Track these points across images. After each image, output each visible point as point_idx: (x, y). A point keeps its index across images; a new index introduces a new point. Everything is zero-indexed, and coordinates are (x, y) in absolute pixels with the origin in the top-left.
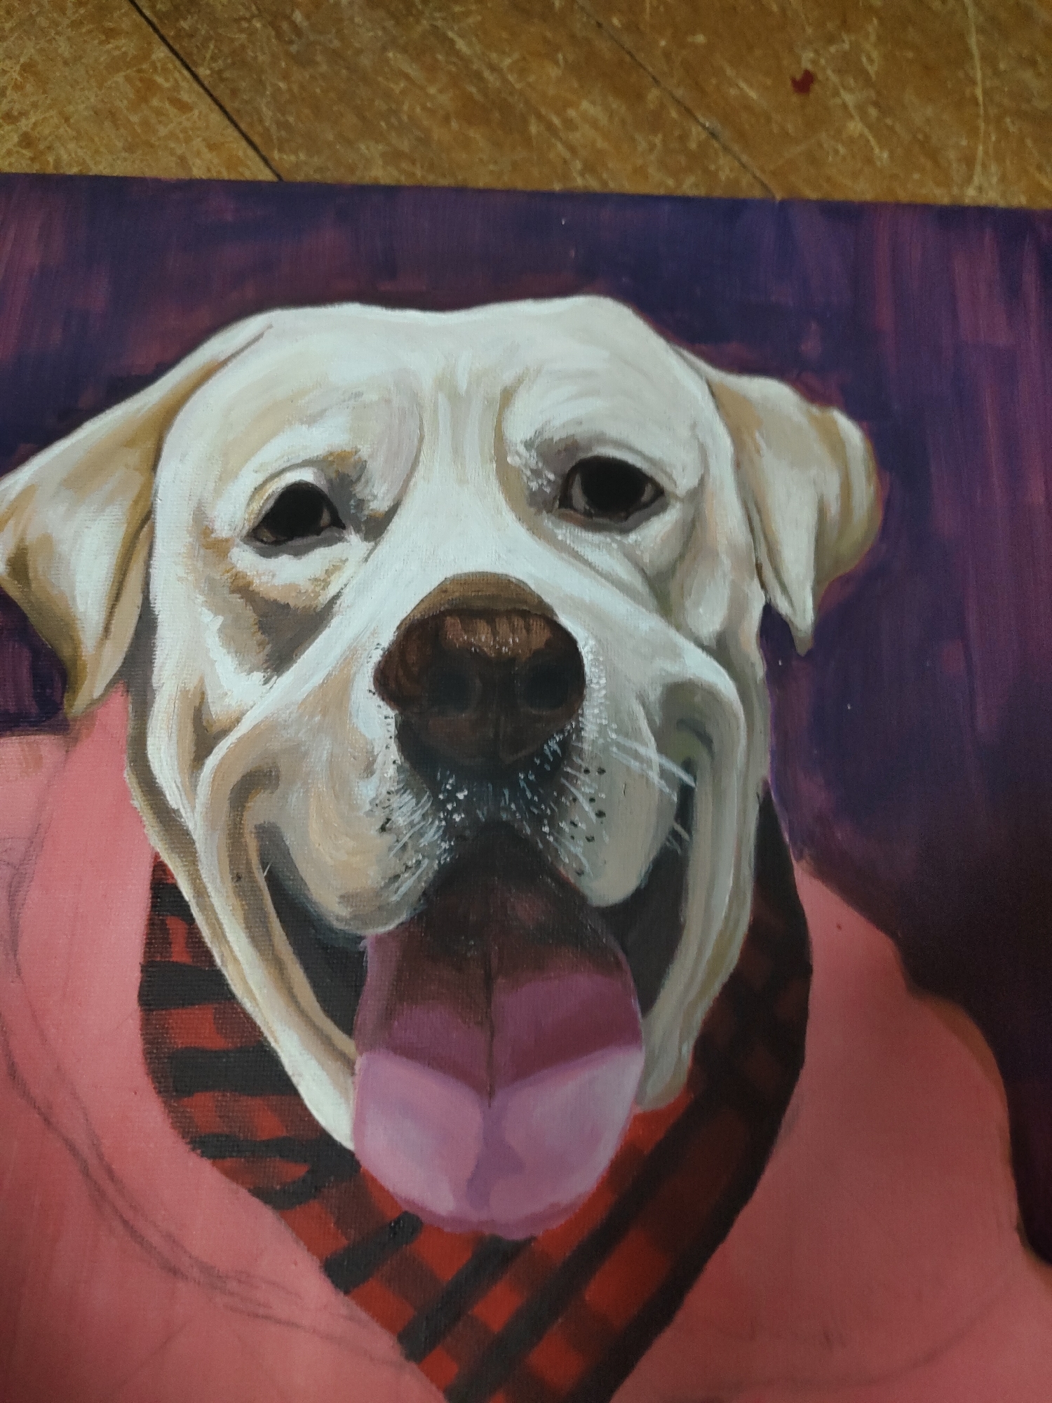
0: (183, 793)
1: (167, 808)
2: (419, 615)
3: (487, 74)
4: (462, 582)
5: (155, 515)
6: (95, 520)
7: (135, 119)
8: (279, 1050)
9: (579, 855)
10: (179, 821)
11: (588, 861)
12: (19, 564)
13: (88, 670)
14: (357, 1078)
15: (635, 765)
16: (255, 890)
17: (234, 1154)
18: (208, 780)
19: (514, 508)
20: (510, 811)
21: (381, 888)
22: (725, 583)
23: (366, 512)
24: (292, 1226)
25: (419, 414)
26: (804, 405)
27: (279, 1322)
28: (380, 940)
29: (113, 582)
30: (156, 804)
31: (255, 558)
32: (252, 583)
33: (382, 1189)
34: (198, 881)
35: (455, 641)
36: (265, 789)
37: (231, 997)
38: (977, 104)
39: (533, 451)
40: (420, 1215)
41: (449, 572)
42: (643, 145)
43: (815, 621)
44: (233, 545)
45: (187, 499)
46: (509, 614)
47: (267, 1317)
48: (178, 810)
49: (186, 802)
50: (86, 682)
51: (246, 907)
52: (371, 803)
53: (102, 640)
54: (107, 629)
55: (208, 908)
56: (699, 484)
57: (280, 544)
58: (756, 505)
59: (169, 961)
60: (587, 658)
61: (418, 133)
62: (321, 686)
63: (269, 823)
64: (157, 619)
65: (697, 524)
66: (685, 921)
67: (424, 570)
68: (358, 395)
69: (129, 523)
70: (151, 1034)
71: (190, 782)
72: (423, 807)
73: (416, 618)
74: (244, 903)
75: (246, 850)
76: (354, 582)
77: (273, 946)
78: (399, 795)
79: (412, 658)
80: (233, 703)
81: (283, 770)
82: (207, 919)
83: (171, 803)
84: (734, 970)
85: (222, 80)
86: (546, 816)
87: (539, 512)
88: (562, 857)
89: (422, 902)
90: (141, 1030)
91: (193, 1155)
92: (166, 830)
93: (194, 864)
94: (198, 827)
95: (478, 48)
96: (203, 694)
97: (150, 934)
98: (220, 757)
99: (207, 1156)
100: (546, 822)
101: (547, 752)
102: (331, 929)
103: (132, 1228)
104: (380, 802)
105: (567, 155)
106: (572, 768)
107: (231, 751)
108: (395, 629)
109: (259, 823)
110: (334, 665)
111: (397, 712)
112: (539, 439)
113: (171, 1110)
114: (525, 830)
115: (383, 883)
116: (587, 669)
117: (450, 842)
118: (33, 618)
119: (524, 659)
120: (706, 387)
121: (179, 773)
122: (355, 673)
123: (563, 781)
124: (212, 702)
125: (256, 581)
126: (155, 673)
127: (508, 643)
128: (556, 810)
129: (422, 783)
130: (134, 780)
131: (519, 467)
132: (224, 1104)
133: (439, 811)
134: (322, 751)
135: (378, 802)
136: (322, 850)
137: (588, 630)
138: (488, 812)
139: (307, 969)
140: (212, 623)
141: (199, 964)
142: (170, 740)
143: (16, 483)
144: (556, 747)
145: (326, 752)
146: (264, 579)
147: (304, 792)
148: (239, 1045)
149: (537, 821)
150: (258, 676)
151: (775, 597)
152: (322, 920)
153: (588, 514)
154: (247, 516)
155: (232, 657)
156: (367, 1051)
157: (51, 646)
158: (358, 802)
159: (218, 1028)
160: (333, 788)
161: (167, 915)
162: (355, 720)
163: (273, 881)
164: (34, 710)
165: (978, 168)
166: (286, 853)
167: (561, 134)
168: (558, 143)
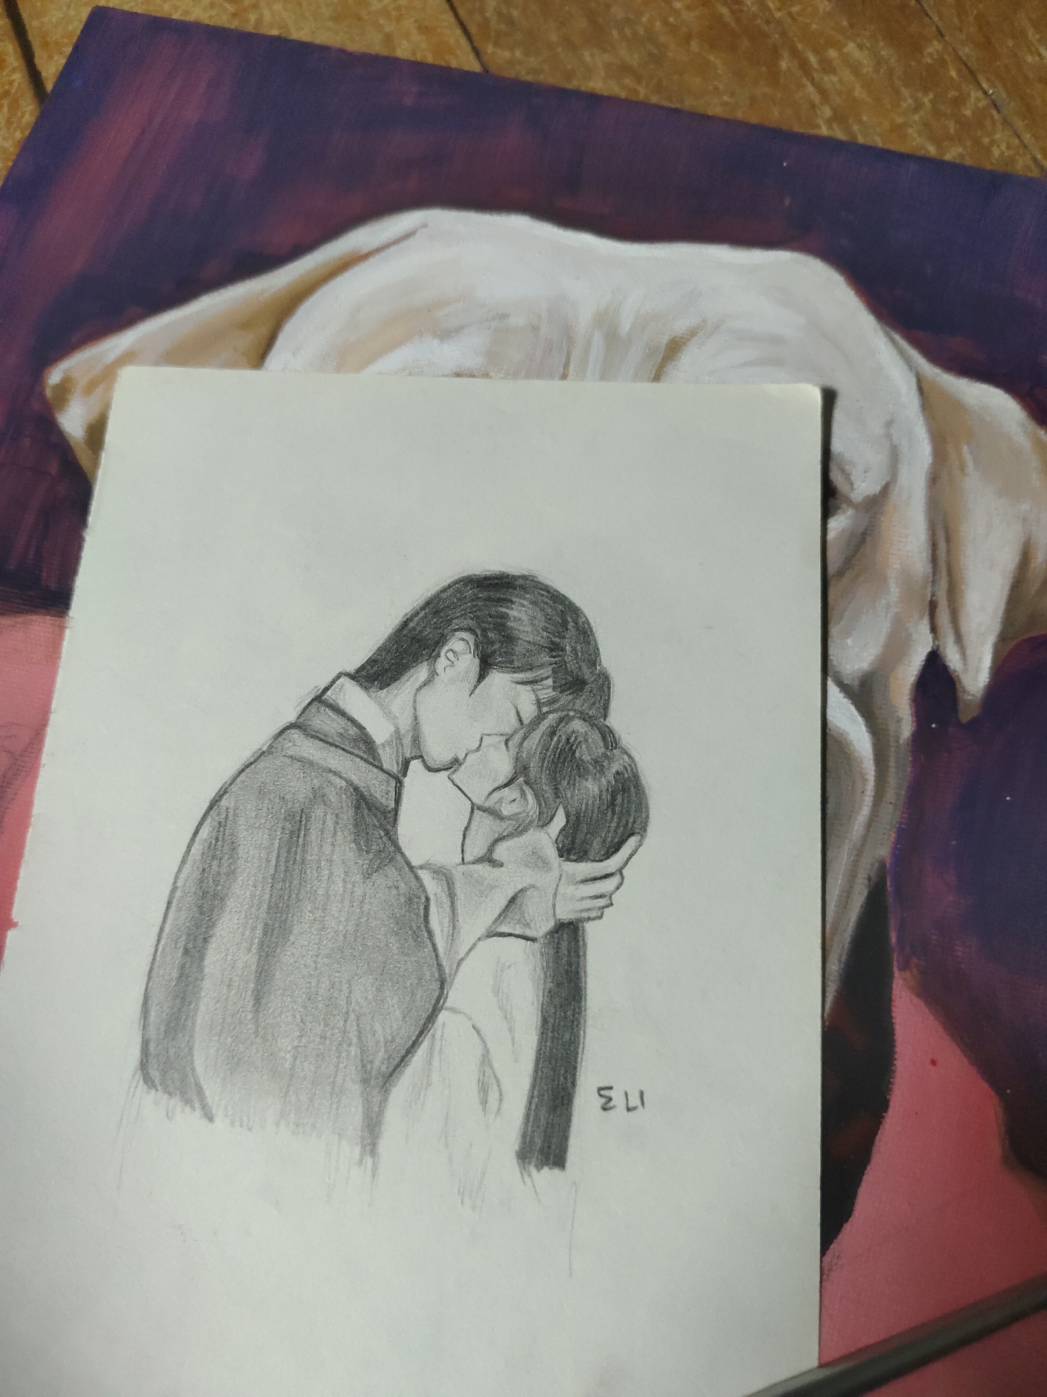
22: (887, 613)
25: (568, 350)
26: (1031, 425)
42: (908, 102)
58: (947, 530)
61: (652, 48)
68: (505, 316)
105: (816, 98)
120: (914, 379)
151: (945, 645)
167: (815, 75)
168: (809, 84)
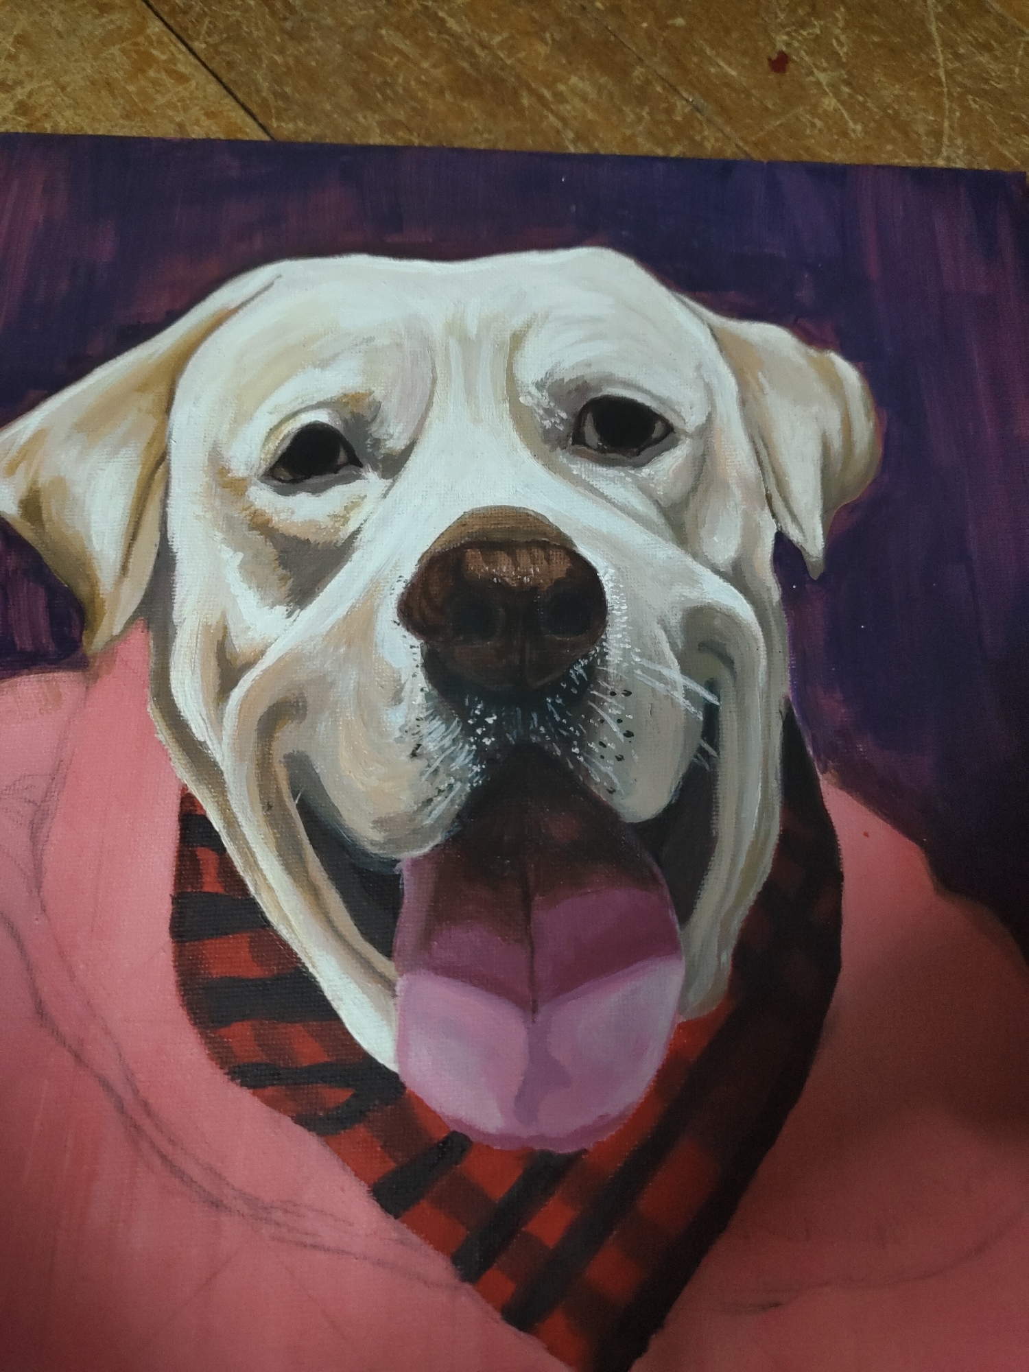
0: (209, 725)
1: (194, 740)
2: (440, 548)
3: (478, 50)
4: (482, 515)
5: (169, 456)
6: (109, 462)
7: (131, 88)
8: (317, 975)
9: (609, 772)
11: (619, 779)
12: (32, 505)
13: (106, 608)
14: (399, 1000)
15: (659, 686)
16: (286, 817)
17: (275, 1082)
18: (234, 712)
19: (529, 445)
20: (540, 732)
21: (414, 812)
22: (737, 511)
23: (383, 451)
24: (338, 1152)
25: (431, 357)
26: (803, 347)
27: (328, 1250)
28: (415, 863)
29: (130, 521)
30: (181, 737)
31: (272, 496)
32: (272, 520)
33: (428, 1109)
34: (228, 811)
35: (477, 572)
36: (292, 719)
37: (266, 924)
38: (940, 83)
39: (545, 391)
40: (467, 1133)
41: (468, 508)
42: (631, 117)
43: (826, 545)
44: (251, 484)
45: (202, 440)
46: (529, 545)
47: (314, 1247)
48: (205, 742)
49: (211, 734)
50: (105, 619)
51: (278, 835)
52: (400, 729)
53: (120, 578)
54: (124, 568)
55: (238, 837)
56: (706, 420)
57: (298, 483)
58: (762, 438)
59: (200, 892)
60: (608, 586)
61: (414, 104)
62: (345, 618)
63: (298, 752)
64: (175, 556)
65: (706, 457)
67: (443, 505)
68: (371, 339)
69: (143, 464)
70: (184, 966)
71: (216, 714)
72: (452, 732)
73: (437, 551)
74: (275, 831)
75: (276, 779)
76: (374, 517)
77: (307, 872)
78: (428, 722)
79: (435, 590)
80: (257, 636)
81: (310, 700)
82: (238, 849)
83: (196, 735)
84: (768, 878)
85: (218, 53)
86: (576, 738)
87: (553, 449)
88: (592, 775)
89: (456, 824)
90: (174, 961)
91: (232, 1085)
92: (193, 762)
93: (223, 794)
94: (226, 758)
95: (468, 27)
96: (225, 628)
97: (180, 865)
98: (245, 690)
99: (246, 1086)
100: (575, 743)
101: (573, 676)
102: (366, 854)
103: (172, 1162)
104: (410, 729)
105: (559, 125)
106: (597, 691)
107: (257, 683)
108: (416, 562)
109: (287, 752)
110: (357, 597)
111: (422, 641)
112: (550, 380)
113: (205, 1042)
114: (556, 751)
115: (415, 808)
116: (610, 597)
117: (481, 765)
118: (48, 559)
119: (545, 588)
120: (708, 330)
121: (205, 705)
122: (379, 605)
123: (592, 704)
124: (236, 636)
125: (275, 519)
126: (176, 607)
127: (531, 574)
128: (585, 731)
129: (451, 709)
130: (158, 714)
131: (531, 406)
132: (262, 1031)
133: (468, 735)
134: (349, 681)
135: (407, 728)
136: (353, 777)
137: (607, 559)
138: (517, 736)
139: (344, 894)
140: (232, 559)
141: (231, 893)
142: (193, 674)
143: (25, 428)
144: (581, 671)
145: (352, 681)
146: (283, 516)
147: (332, 721)
148: (276, 972)
149: (567, 743)
150: (281, 610)
151: (785, 524)
152: (356, 845)
153: (601, 450)
154: (263, 456)
155: (254, 592)
156: (408, 971)
157: (68, 585)
158: (387, 729)
159: (253, 957)
160: (362, 716)
161: (197, 846)
162: (380, 650)
163: (306, 810)
164: (52, 648)
165: (945, 140)
166: (316, 782)
167: (552, 106)
168: (550, 115)
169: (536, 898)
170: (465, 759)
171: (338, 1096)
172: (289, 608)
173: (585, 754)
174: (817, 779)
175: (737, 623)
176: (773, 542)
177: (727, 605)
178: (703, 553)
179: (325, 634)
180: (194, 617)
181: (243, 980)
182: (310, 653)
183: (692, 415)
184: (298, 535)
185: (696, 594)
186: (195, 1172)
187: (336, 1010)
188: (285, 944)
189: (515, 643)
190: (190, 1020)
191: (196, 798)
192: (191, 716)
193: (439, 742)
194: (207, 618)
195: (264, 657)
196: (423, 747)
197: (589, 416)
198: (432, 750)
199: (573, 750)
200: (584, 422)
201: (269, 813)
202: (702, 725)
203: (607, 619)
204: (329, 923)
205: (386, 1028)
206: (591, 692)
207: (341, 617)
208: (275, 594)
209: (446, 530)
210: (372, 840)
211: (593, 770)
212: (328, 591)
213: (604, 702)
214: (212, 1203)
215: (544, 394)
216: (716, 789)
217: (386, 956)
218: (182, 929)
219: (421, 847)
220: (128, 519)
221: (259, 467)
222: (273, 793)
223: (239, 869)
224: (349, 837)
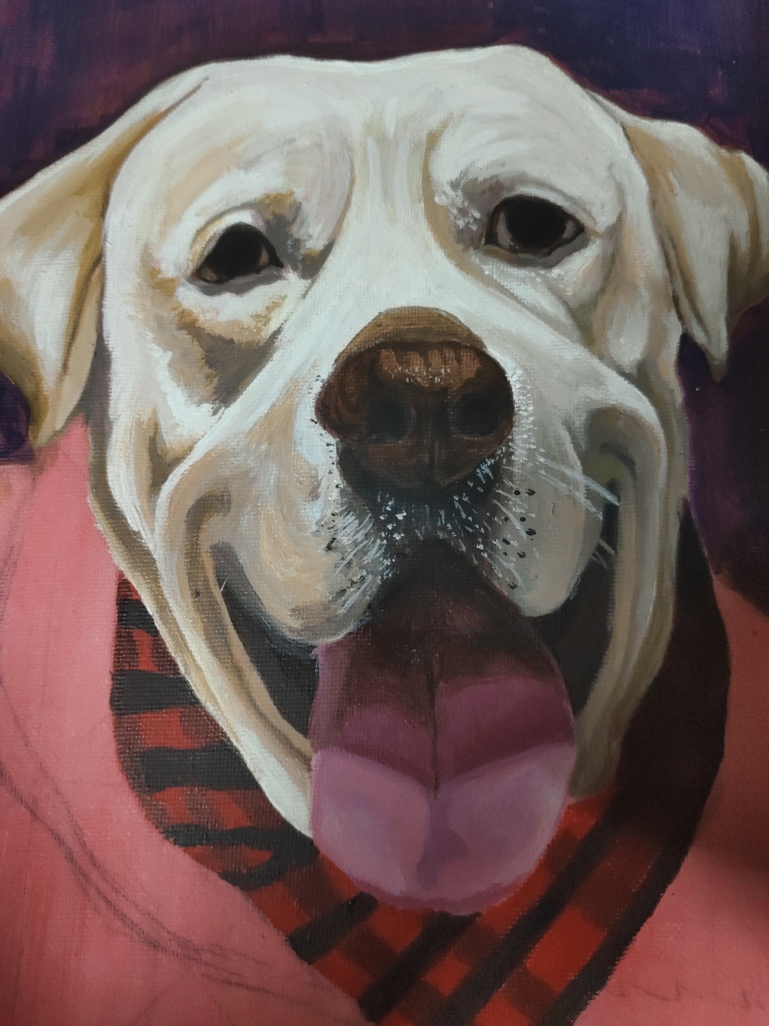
0: (142, 517)
1: (128, 530)
2: (356, 348)
4: (396, 316)
5: (105, 258)
6: (51, 264)
8: (240, 749)
9: (511, 568)
10: (139, 542)
11: (521, 576)
13: (49, 404)
14: (314, 774)
16: (213, 604)
17: (204, 842)
18: (165, 504)
19: (443, 245)
20: (445, 529)
21: (329, 602)
22: (643, 314)
23: (302, 252)
24: (259, 906)
25: (350, 157)
26: (714, 147)
27: (250, 988)
28: (330, 649)
29: (70, 321)
30: (118, 527)
31: (199, 296)
32: (198, 320)
33: (339, 871)
34: (160, 596)
35: (390, 372)
36: (218, 512)
37: (195, 702)
39: (459, 191)
41: (383, 309)
44: (179, 285)
45: (134, 243)
46: (441, 346)
47: (238, 985)
48: (139, 532)
49: (145, 524)
50: (49, 415)
51: (206, 620)
52: (317, 524)
53: (61, 376)
54: (65, 366)
55: (170, 621)
56: (617, 221)
57: (222, 283)
58: (672, 239)
59: (136, 670)
60: (515, 387)
62: (267, 415)
63: (223, 543)
64: (111, 355)
65: (617, 258)
66: (612, 628)
67: (360, 305)
68: (292, 141)
69: (81, 266)
70: (123, 735)
71: (149, 507)
72: (365, 527)
73: (353, 351)
74: (203, 616)
75: (203, 568)
76: (294, 318)
77: (232, 655)
78: (342, 517)
80: (185, 433)
81: (234, 494)
82: (170, 631)
83: (131, 525)
86: (480, 534)
87: (466, 248)
88: (495, 571)
89: (367, 614)
90: (114, 732)
91: (166, 843)
92: (129, 551)
93: (156, 581)
94: (158, 548)
96: (156, 426)
97: (118, 645)
98: (175, 484)
99: (179, 844)
100: (480, 540)
101: (480, 475)
102: (284, 640)
103: (115, 907)
104: (326, 523)
106: (503, 491)
107: (185, 478)
108: (333, 362)
109: (213, 543)
110: (277, 396)
111: (338, 439)
112: (465, 180)
113: (143, 803)
114: (461, 548)
115: (330, 598)
116: (515, 397)
117: (391, 559)
119: (455, 389)
120: (621, 129)
121: (139, 498)
122: (298, 404)
123: (497, 503)
124: (166, 432)
125: (202, 318)
126: (112, 403)
127: (442, 374)
128: (489, 529)
129: (364, 505)
130: (96, 505)
131: (446, 206)
132: (192, 797)
133: (380, 530)
134: (270, 476)
135: (323, 523)
136: (273, 567)
137: (515, 360)
138: (425, 532)
139: (264, 675)
140: (162, 358)
141: (164, 672)
142: (128, 468)
144: (488, 471)
145: (273, 477)
146: (209, 316)
147: (254, 515)
148: (204, 744)
149: (471, 539)
150: (207, 407)
151: (691, 327)
152: (276, 631)
153: (512, 250)
154: (190, 257)
155: (182, 390)
156: (322, 748)
158: (305, 523)
159: (184, 730)
160: (281, 510)
161: (133, 628)
162: (299, 448)
163: (230, 597)
166: (239, 571)
169: (440, 686)
170: (376, 553)
171: (259, 857)
172: (214, 406)
173: (489, 551)
174: (711, 580)
175: (639, 425)
176: (678, 345)
177: (630, 407)
178: (609, 354)
179: (247, 432)
180: (128, 413)
181: (175, 751)
182: (234, 449)
183: (603, 216)
184: (223, 335)
185: (601, 396)
186: (135, 916)
187: (257, 780)
188: (212, 721)
189: (425, 442)
190: (129, 784)
191: (132, 584)
192: (126, 507)
193: (353, 537)
194: (140, 414)
195: (192, 453)
196: (338, 540)
197: (502, 217)
198: (345, 544)
199: (478, 547)
200: (497, 222)
201: (197, 600)
202: (601, 525)
203: (514, 419)
204: (251, 701)
205: (301, 798)
206: (497, 491)
207: (262, 415)
208: (202, 392)
209: (362, 331)
210: (290, 627)
211: (496, 566)
212: (251, 389)
213: (508, 502)
214: (151, 943)
215: (458, 193)
216: (613, 586)
217: (302, 733)
218: (120, 703)
219: (335, 634)
220: (68, 319)
221: (188, 268)
222: (201, 581)
223: (170, 650)
224: (269, 623)
